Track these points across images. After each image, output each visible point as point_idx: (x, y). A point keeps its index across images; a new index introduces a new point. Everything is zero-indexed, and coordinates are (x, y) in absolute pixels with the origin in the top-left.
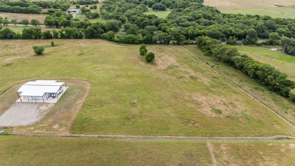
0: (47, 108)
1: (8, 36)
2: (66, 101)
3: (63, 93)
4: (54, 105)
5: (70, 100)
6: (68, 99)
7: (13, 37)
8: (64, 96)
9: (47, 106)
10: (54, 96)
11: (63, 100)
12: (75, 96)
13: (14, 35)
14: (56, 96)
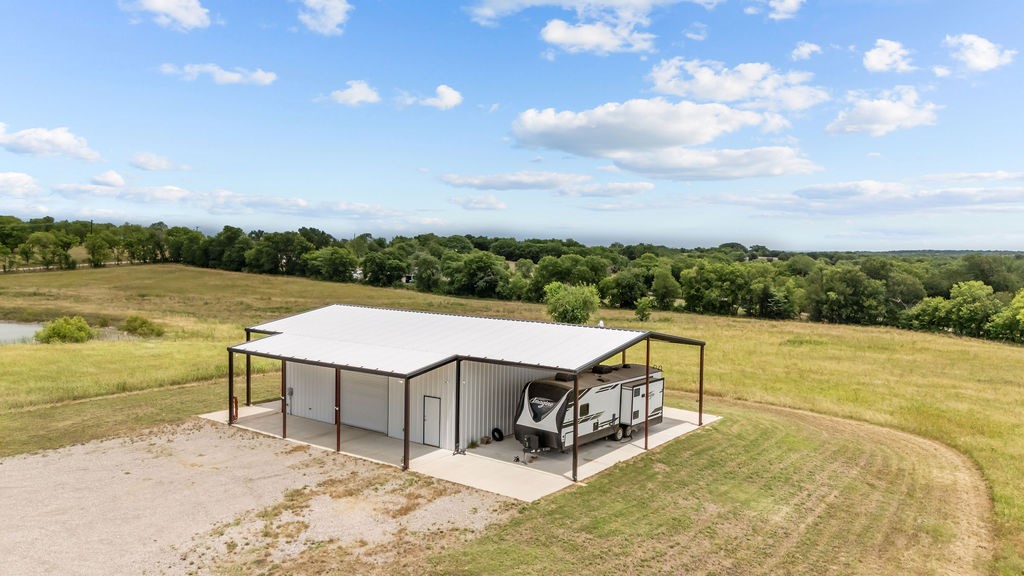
0: (380, 532)
1: (481, 284)
2: (678, 525)
3: (658, 439)
4: (505, 517)
5: (731, 530)
6: (712, 509)
7: (498, 289)
8: (659, 467)
9: (405, 511)
10: (548, 424)
11: (642, 504)
12: (801, 510)
13: (501, 283)
14: (568, 441)
